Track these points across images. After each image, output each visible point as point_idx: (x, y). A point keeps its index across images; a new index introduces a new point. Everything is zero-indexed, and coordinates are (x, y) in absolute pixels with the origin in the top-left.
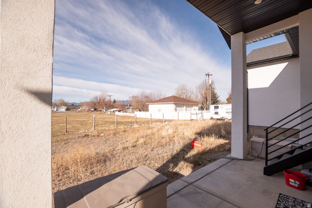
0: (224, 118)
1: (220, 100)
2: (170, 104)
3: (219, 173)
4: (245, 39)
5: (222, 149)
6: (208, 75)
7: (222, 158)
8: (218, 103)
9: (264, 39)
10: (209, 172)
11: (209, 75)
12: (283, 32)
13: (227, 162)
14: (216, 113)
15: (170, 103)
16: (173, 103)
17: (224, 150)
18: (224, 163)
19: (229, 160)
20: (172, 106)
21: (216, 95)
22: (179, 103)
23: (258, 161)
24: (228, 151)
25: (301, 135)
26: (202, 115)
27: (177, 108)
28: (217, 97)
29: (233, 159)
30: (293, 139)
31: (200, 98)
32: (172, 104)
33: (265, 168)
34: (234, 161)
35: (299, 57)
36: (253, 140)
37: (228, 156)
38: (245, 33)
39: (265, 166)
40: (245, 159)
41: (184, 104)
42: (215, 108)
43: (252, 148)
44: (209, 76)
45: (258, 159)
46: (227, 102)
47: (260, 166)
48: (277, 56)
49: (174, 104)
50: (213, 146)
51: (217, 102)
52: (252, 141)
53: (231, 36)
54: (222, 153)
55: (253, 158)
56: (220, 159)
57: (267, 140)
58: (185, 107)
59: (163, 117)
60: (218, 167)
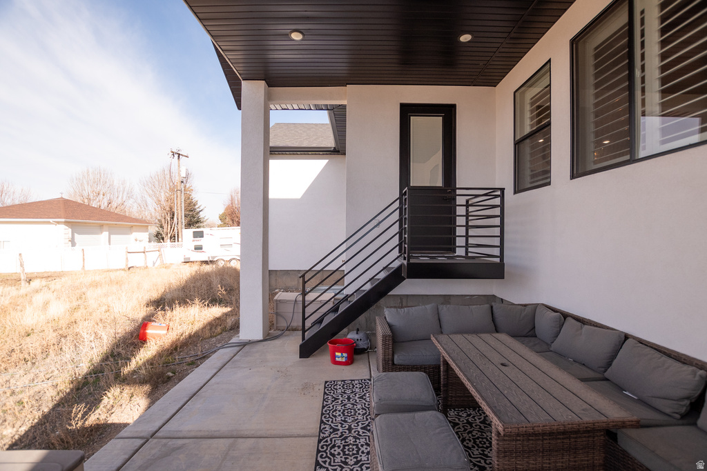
0: (215, 260)
1: (206, 218)
2: (49, 223)
3: (218, 384)
4: (269, 98)
5: (219, 329)
6: (176, 156)
7: (222, 347)
8: (201, 224)
9: (300, 109)
10: (196, 390)
11: (179, 154)
12: (327, 108)
13: (232, 355)
14: (198, 248)
15: (51, 220)
16: (63, 220)
17: (224, 330)
18: (227, 358)
19: (237, 349)
20: (57, 232)
21: (197, 207)
22: (85, 223)
23: (288, 335)
24: (231, 329)
25: (347, 280)
26: (160, 255)
27: (76, 235)
28: (198, 210)
29: (244, 345)
30: (337, 288)
31: (152, 210)
32: (58, 223)
33: (301, 346)
34: (247, 347)
35: (345, 154)
36: (279, 299)
37: (234, 340)
38: (269, 87)
39: (301, 342)
40: (268, 337)
41: (101, 226)
42: (194, 237)
43: (277, 314)
44: (179, 157)
45: (287, 332)
46: (220, 222)
47: (293, 343)
48: (314, 145)
49: (66, 223)
50: (198, 326)
51: (198, 222)
52: (277, 301)
53: (242, 82)
54: (219, 337)
55: (280, 332)
56: (215, 351)
57: (304, 294)
58: (105, 234)
59: (22, 265)
60: (215, 371)
